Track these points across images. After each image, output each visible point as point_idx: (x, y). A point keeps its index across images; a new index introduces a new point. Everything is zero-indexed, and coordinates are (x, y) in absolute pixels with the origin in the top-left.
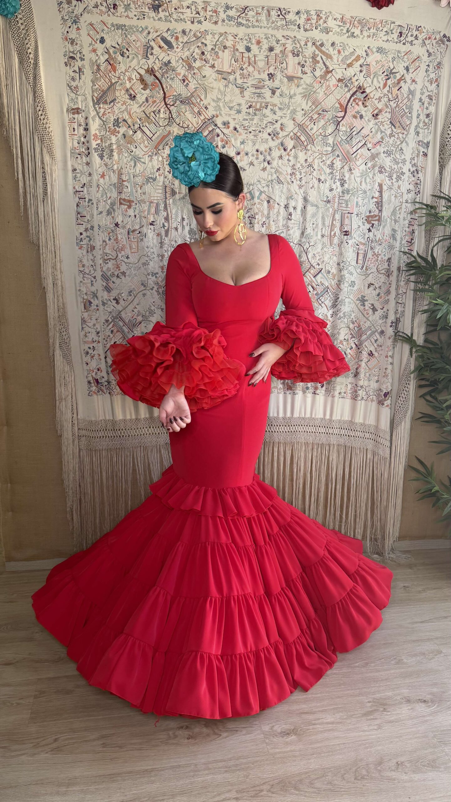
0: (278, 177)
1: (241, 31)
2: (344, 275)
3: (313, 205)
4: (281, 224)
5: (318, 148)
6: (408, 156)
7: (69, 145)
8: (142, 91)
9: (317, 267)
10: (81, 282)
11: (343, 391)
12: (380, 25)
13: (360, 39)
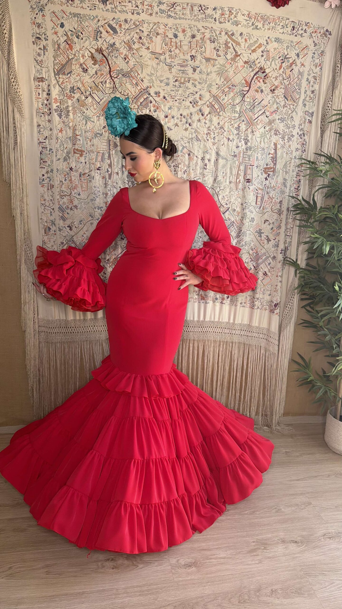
0: (196, 136)
1: (170, 22)
2: (246, 213)
3: (223, 158)
4: (198, 172)
5: (228, 114)
6: (297, 123)
7: (35, 105)
8: (93, 66)
9: (226, 206)
10: (42, 212)
11: (243, 301)
12: (278, 21)
13: (262, 30)
